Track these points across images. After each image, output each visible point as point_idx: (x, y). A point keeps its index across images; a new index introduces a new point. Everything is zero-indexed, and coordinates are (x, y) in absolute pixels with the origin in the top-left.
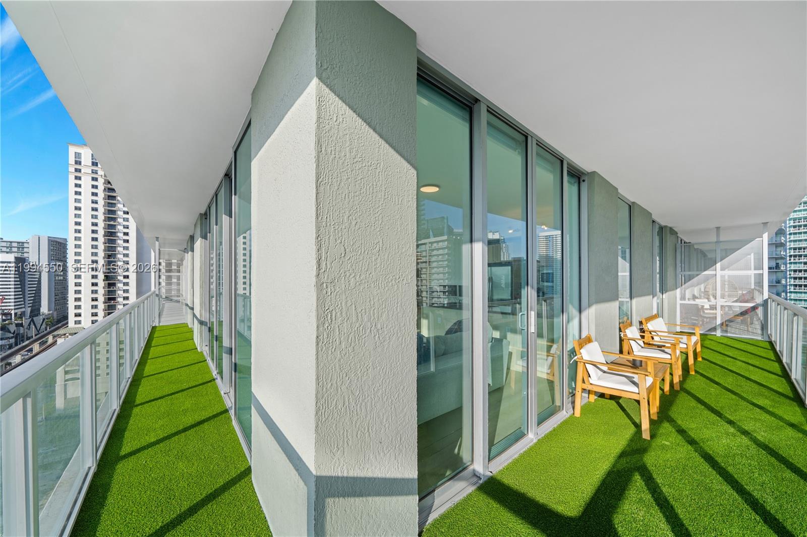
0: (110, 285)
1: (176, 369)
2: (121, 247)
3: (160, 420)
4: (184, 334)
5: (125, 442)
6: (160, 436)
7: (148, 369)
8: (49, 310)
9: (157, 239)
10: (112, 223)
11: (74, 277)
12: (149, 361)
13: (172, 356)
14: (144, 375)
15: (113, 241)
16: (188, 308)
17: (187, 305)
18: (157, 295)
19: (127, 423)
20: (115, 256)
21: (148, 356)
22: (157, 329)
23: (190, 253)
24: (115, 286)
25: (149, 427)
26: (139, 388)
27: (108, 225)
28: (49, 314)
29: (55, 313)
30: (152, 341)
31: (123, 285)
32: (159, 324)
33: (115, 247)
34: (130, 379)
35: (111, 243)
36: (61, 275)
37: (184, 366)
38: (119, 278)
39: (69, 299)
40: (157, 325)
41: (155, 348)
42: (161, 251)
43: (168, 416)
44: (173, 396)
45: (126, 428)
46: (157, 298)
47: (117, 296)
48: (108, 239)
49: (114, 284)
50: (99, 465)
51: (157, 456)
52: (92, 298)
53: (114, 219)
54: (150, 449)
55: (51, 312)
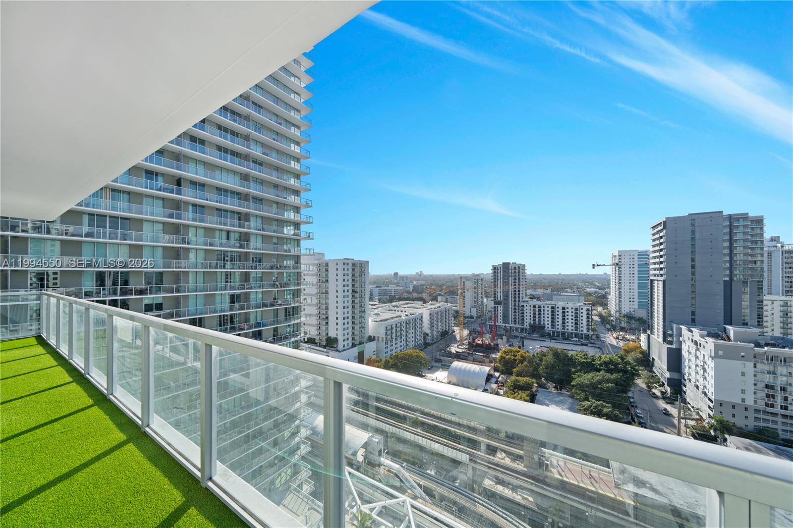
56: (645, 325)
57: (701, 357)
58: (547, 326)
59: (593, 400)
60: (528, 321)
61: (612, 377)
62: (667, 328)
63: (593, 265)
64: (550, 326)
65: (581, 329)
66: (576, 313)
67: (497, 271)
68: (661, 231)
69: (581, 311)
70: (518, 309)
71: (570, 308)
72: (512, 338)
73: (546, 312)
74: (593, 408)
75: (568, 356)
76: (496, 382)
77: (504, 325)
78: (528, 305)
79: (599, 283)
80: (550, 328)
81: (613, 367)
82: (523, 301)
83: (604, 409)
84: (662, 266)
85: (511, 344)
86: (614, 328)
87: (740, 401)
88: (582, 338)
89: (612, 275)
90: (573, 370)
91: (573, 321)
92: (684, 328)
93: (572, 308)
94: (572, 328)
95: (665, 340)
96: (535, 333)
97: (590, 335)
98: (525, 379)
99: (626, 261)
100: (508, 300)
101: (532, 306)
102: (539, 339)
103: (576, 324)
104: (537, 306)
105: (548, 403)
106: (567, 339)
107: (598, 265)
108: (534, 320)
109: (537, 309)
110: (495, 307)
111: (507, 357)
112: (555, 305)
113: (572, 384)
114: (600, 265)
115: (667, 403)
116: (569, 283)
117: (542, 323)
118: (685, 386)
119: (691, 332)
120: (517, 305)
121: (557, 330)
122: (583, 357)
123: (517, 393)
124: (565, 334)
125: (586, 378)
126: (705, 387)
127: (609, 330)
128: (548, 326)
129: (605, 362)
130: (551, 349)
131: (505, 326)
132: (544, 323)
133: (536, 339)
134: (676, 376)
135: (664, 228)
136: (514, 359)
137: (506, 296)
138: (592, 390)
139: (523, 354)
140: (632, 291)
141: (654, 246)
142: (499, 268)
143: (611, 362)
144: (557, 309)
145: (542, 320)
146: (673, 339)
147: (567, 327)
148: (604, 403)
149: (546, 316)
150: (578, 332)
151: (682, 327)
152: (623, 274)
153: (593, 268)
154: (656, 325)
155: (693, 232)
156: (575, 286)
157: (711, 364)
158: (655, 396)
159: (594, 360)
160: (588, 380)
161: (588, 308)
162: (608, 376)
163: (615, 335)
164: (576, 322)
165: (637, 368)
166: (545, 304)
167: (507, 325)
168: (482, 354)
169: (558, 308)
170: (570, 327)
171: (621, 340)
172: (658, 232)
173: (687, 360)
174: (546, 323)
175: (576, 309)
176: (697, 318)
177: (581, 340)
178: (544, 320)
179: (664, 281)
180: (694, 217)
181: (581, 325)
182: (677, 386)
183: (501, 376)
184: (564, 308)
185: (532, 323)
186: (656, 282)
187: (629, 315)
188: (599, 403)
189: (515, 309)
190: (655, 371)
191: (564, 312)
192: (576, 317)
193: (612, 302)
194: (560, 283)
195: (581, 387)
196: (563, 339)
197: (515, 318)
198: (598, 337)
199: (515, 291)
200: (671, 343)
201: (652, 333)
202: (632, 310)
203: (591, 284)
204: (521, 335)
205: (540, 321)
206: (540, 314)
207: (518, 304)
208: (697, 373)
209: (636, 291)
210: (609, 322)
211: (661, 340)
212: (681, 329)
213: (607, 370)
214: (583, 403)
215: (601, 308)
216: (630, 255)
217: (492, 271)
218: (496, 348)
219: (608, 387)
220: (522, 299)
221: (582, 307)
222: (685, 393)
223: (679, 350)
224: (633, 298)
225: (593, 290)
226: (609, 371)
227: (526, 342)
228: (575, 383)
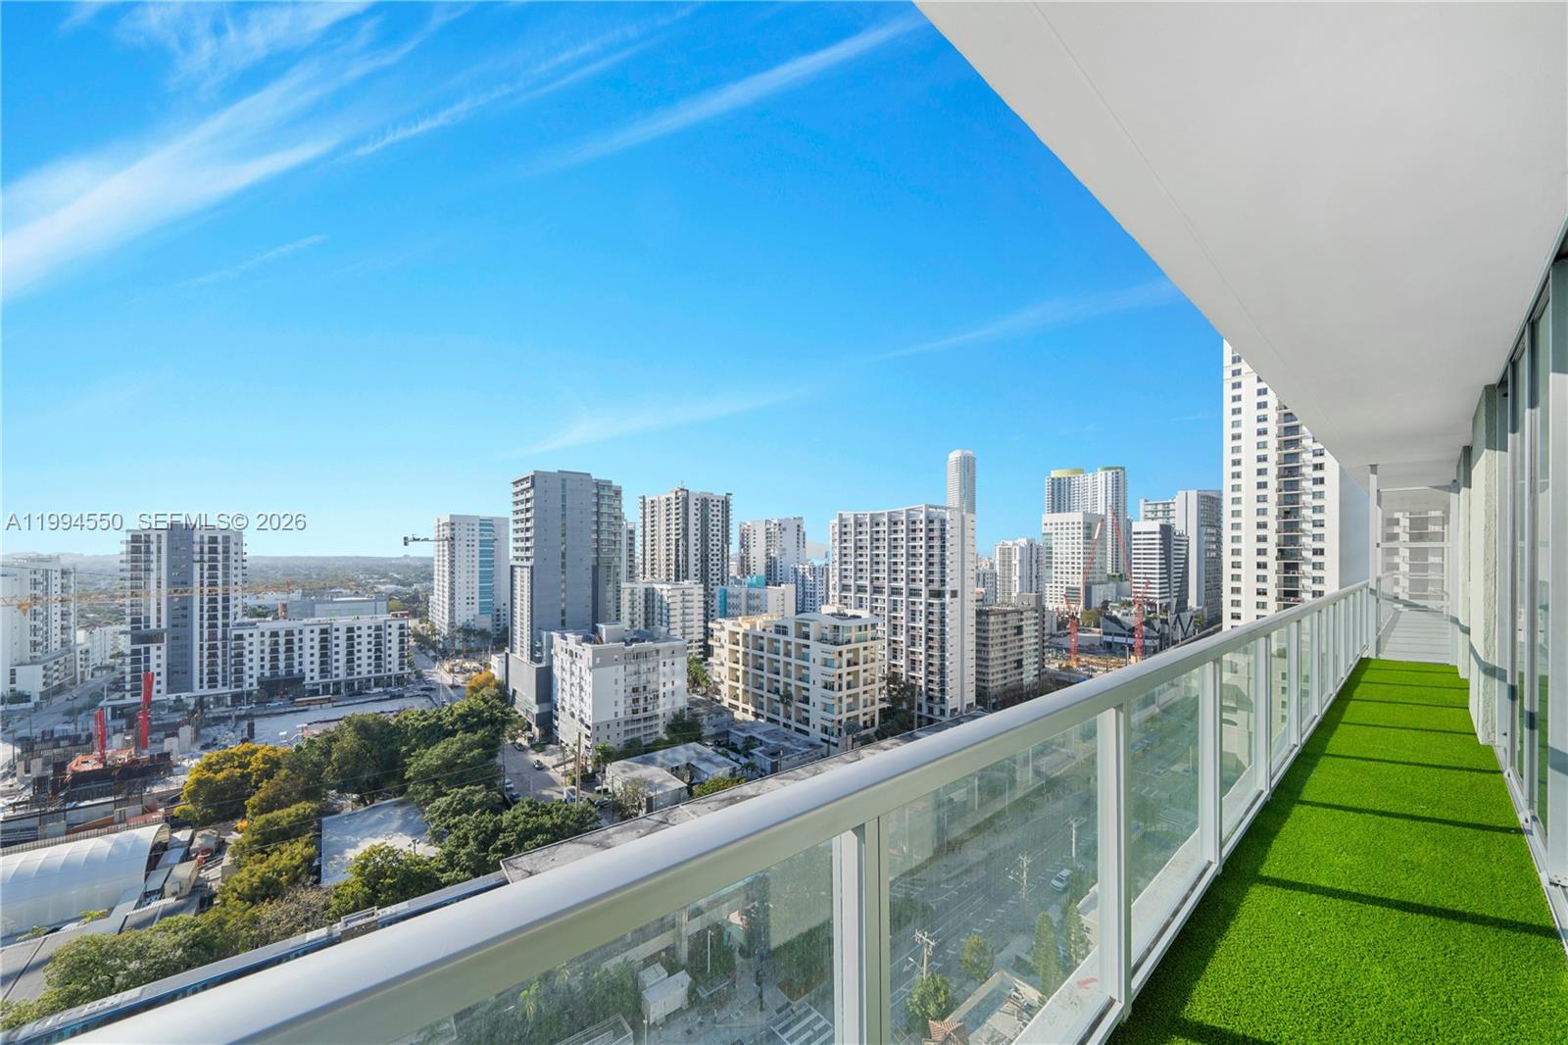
0: (1288, 567)
1: (1403, 763)
2: (1308, 494)
3: (1344, 853)
4: (1441, 690)
5: (1271, 856)
6: (1340, 885)
7: (1338, 742)
8: (1198, 605)
9: (1374, 468)
10: (1292, 450)
11: (1230, 552)
12: (1341, 725)
13: (1399, 731)
14: (1327, 752)
15: (1294, 485)
16: (1458, 628)
17: (1455, 621)
18: (1373, 592)
19: (1281, 825)
20: (1298, 512)
21: (1341, 717)
22: (1371, 666)
23: (1464, 490)
24: (1297, 569)
25: (1319, 854)
26: (1311, 772)
27: (1286, 455)
28: (1198, 610)
29: (1206, 610)
30: (1356, 687)
31: (1311, 567)
32: (1377, 655)
33: (1297, 495)
34: (1296, 749)
35: (1289, 488)
36: (1213, 550)
37: (1427, 766)
38: (1304, 553)
39: (1224, 588)
40: (1373, 656)
41: (1359, 703)
42: (1383, 495)
43: (1367, 854)
44: (1385, 818)
45: (1277, 832)
46: (1372, 599)
47: (1300, 588)
48: (1285, 482)
49: (1295, 566)
50: (1225, 868)
51: (1326, 919)
52: (1258, 589)
53: (1296, 443)
54: (1314, 896)
55: (1200, 607)
56: (501, 639)
57: (577, 672)
58: (308, 675)
59: (455, 790)
60: (256, 673)
61: (477, 737)
62: (534, 639)
63: (405, 538)
64: (316, 675)
65: (388, 666)
66: (378, 636)
67: (148, 548)
68: (527, 490)
69: (389, 630)
70: (224, 646)
71: (364, 628)
72: (209, 725)
73: (307, 643)
74: (457, 804)
75: (389, 725)
76: (186, 857)
77: (173, 697)
78: (256, 633)
79: (398, 574)
80: (317, 679)
81: (475, 720)
82: (239, 625)
83: (474, 798)
84: (528, 544)
85: (210, 740)
86: (444, 655)
87: (613, 717)
88: (390, 685)
89: (436, 558)
90: (404, 749)
91: (372, 654)
92: (555, 635)
93: (370, 628)
94: (370, 668)
95: (532, 658)
96: (276, 698)
97: (405, 676)
98: (292, 810)
99: (461, 533)
100: (188, 626)
101: (267, 634)
102: (288, 709)
103: (378, 658)
104: (282, 633)
105: (353, 839)
106: (359, 694)
107: (414, 540)
108: (274, 667)
109: (282, 640)
110: (135, 652)
111: (220, 776)
112: (331, 624)
113: (406, 777)
114: (418, 540)
115: (538, 752)
116: (336, 576)
117: (296, 671)
118: (557, 719)
119: (565, 638)
120: (220, 635)
121: (335, 679)
122: (421, 718)
123: (277, 853)
124: (353, 685)
125: (432, 756)
126: (581, 711)
127: (435, 659)
128: (312, 674)
129: (460, 715)
130: (349, 721)
131: (179, 700)
132: (300, 671)
133: (283, 710)
134: (546, 707)
135: (533, 486)
136: (243, 776)
137: (180, 614)
138: (447, 774)
139: (271, 754)
140: (470, 585)
141: (516, 512)
142: (153, 538)
143: (472, 712)
144: (335, 634)
145: (296, 664)
146: (542, 654)
147: (357, 670)
148: (472, 788)
149: (307, 651)
150: (382, 674)
151: (553, 633)
152: (457, 556)
153: (406, 544)
154: (518, 637)
155: (564, 497)
156: (350, 580)
157: (588, 677)
158: (521, 748)
159: (439, 718)
160: (438, 757)
161: (401, 622)
162: (470, 737)
163: (447, 666)
164: (378, 654)
165: (507, 710)
166: (305, 625)
167: (183, 695)
168: (112, 799)
169: (337, 630)
170: (365, 668)
171: (458, 673)
172: (522, 492)
173: (560, 681)
174: (307, 667)
175: (378, 628)
176: (567, 618)
177: (390, 689)
178: (301, 664)
179: (532, 567)
180: (565, 476)
181: (389, 659)
182: (547, 721)
183: (199, 834)
184: (350, 630)
185: (267, 674)
186: (518, 570)
187: (465, 627)
188: (464, 790)
189: (215, 647)
190: (518, 710)
191: (350, 638)
192: (378, 644)
193: (437, 607)
194: (315, 577)
195: (427, 777)
196: (350, 696)
197: (213, 672)
198: (419, 676)
199: (213, 600)
200: (539, 660)
201: (512, 651)
202: (471, 618)
203: (385, 575)
204: (237, 713)
205: (289, 666)
206: (289, 650)
207: (225, 633)
208: (572, 695)
209: (477, 585)
210: (433, 646)
211: (526, 658)
212: (552, 637)
213: (466, 728)
214: (437, 803)
215: (417, 621)
216: (468, 524)
217: (124, 548)
218: (162, 766)
219: (473, 757)
220: (235, 619)
221: (389, 623)
222: (556, 728)
223: (549, 670)
224: (473, 598)
225: (392, 587)
226: (470, 729)
227: (260, 725)
228: (412, 774)
